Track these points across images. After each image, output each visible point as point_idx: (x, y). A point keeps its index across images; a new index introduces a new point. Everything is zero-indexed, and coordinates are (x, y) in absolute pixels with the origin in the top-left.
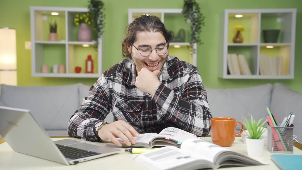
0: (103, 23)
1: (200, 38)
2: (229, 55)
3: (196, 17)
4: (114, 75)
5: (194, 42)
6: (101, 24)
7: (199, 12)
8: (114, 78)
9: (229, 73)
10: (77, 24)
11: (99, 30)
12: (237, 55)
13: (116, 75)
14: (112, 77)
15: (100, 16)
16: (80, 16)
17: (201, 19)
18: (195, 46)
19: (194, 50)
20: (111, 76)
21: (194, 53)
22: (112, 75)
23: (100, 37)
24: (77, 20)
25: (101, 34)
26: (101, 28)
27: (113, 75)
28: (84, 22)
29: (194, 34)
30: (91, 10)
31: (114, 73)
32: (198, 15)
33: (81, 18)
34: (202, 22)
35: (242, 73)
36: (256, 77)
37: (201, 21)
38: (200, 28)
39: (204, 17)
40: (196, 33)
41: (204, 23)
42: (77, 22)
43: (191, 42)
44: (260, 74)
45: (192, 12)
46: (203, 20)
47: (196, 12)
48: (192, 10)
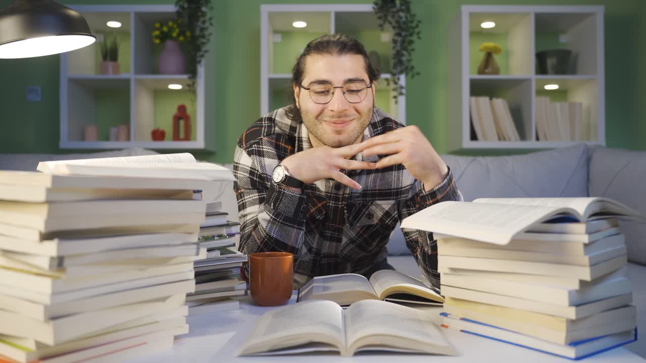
0: (207, 33)
1: (412, 63)
2: (473, 99)
3: (404, 19)
4: (258, 143)
5: (401, 72)
6: (203, 37)
7: (408, 10)
8: (260, 148)
9: (474, 137)
10: (157, 41)
11: (198, 48)
12: (491, 99)
13: (262, 142)
14: (255, 147)
15: (202, 19)
16: (162, 26)
17: (414, 24)
18: (402, 80)
19: (402, 87)
20: (253, 146)
21: (401, 94)
22: (254, 144)
23: (200, 62)
24: (157, 33)
25: (202, 56)
26: (204, 44)
27: (256, 143)
28: (171, 38)
29: (398, 55)
30: (182, 7)
31: (258, 139)
32: (406, 17)
33: (165, 29)
34: (417, 30)
35: (501, 137)
36: (531, 144)
37: (414, 28)
38: (411, 42)
39: (419, 22)
40: (404, 53)
41: (418, 33)
42: (157, 37)
43: (394, 71)
44: (538, 139)
45: (395, 10)
46: (417, 26)
47: (402, 10)
48: (395, 6)
